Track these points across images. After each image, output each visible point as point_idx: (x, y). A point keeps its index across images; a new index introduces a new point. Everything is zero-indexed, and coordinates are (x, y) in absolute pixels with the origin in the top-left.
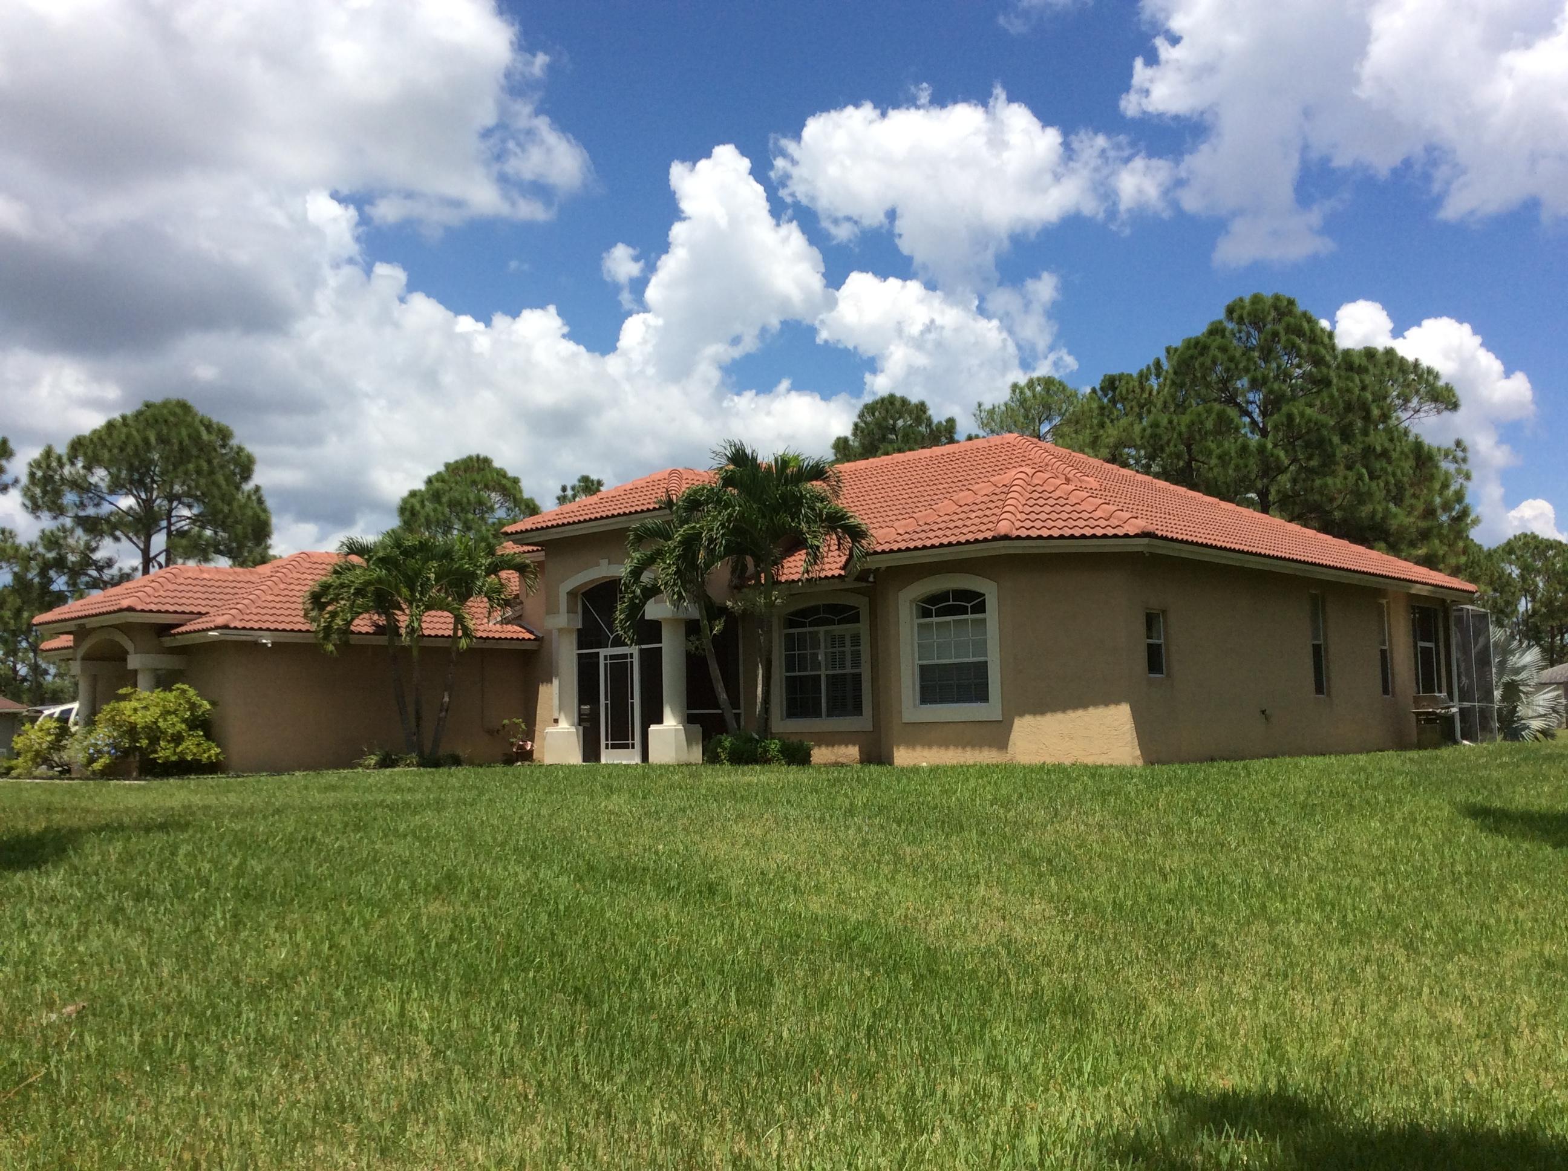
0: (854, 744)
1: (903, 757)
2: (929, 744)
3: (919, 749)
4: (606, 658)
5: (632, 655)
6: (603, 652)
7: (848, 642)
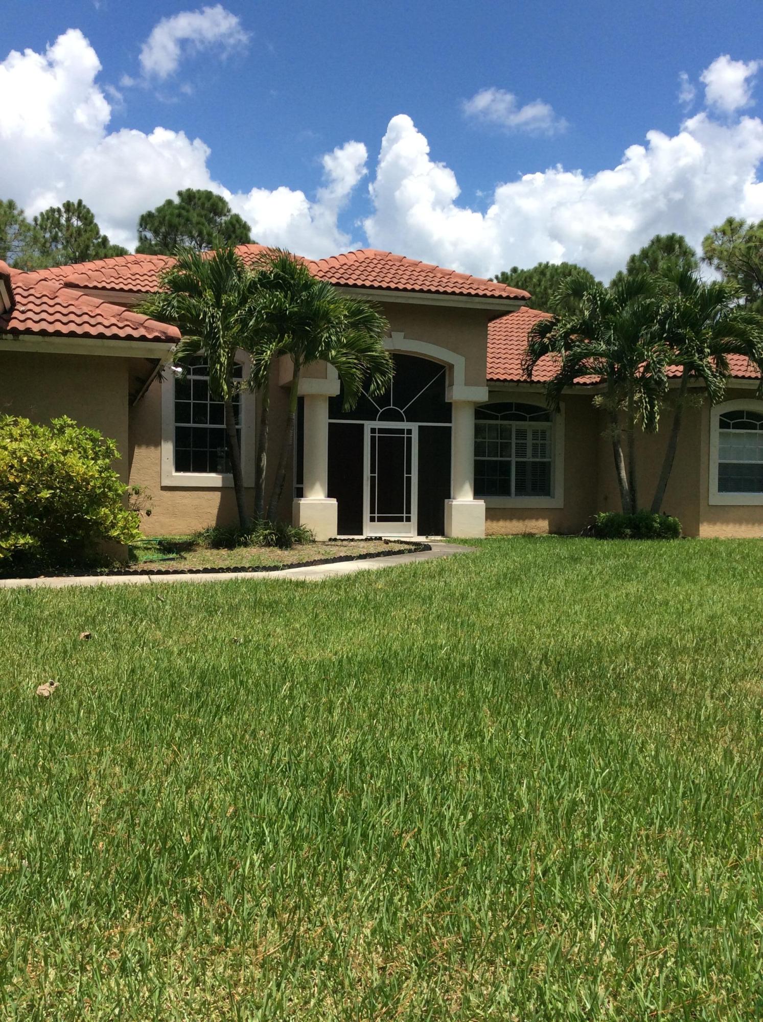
0: (544, 518)
1: (707, 531)
2: (727, 521)
3: (718, 524)
4: (373, 430)
5: (409, 432)
6: (368, 425)
7: (530, 436)
